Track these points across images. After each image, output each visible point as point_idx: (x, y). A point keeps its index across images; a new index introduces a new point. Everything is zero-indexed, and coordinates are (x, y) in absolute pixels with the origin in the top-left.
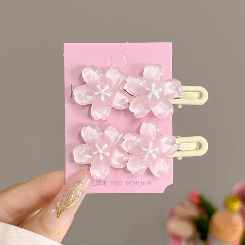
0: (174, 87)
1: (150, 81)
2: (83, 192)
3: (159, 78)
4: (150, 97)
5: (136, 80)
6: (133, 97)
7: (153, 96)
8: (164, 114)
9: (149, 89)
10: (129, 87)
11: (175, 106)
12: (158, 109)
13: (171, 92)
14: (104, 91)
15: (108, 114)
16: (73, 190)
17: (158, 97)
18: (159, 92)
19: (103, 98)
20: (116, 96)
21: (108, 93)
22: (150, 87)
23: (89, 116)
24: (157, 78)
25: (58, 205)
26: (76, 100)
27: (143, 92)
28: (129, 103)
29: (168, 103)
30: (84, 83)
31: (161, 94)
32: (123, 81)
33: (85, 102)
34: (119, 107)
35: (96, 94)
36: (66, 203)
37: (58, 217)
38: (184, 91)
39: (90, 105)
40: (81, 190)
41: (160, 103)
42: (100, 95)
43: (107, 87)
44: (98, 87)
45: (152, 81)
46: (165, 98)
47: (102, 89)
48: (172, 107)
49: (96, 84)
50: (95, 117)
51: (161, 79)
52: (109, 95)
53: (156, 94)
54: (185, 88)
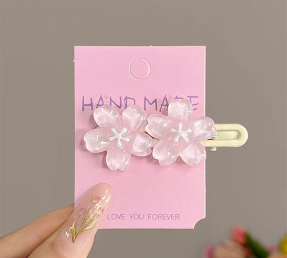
0: (205, 126)
1: (176, 121)
2: (103, 210)
3: (187, 117)
4: (177, 140)
5: (159, 120)
6: (156, 141)
7: (181, 138)
8: (195, 159)
9: (175, 131)
10: (150, 129)
11: (208, 149)
12: (188, 154)
13: (203, 132)
14: (120, 135)
15: (127, 163)
16: (90, 208)
17: (187, 140)
18: (188, 134)
19: (120, 144)
20: (136, 140)
21: (126, 137)
22: (177, 128)
23: (104, 165)
24: (185, 116)
25: (73, 227)
26: (88, 147)
27: (169, 134)
28: (152, 148)
29: (200, 146)
30: (96, 126)
31: (190, 136)
32: (143, 122)
33: (98, 149)
34: (139, 153)
35: (112, 139)
36: (83, 223)
37: (73, 241)
38: (217, 131)
39: (105, 153)
40: (100, 208)
41: (190, 146)
42: (116, 140)
43: (125, 130)
44: (114, 130)
45: (179, 121)
46: (195, 140)
47: (119, 132)
48: (205, 151)
49: (111, 126)
50: (111, 166)
51: (189, 118)
52: (128, 140)
53: (184, 135)
54: (218, 127)
